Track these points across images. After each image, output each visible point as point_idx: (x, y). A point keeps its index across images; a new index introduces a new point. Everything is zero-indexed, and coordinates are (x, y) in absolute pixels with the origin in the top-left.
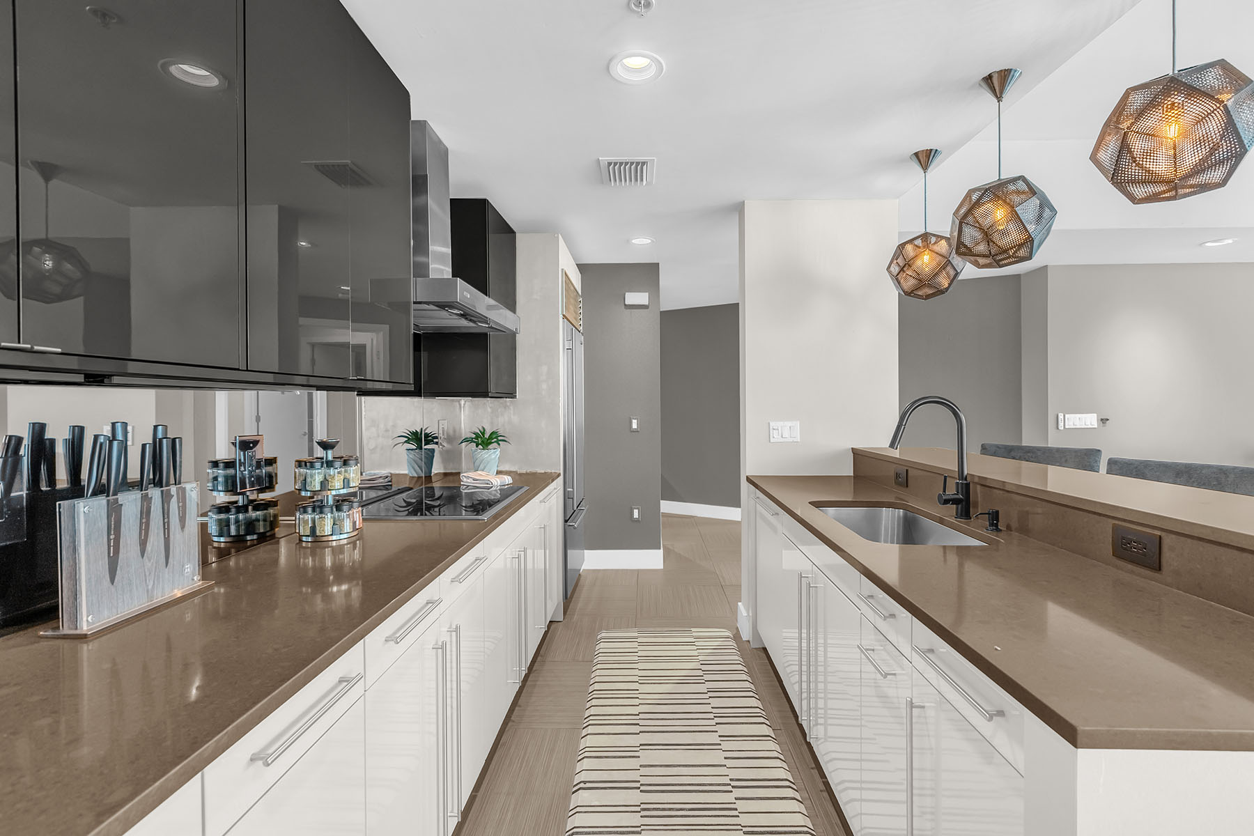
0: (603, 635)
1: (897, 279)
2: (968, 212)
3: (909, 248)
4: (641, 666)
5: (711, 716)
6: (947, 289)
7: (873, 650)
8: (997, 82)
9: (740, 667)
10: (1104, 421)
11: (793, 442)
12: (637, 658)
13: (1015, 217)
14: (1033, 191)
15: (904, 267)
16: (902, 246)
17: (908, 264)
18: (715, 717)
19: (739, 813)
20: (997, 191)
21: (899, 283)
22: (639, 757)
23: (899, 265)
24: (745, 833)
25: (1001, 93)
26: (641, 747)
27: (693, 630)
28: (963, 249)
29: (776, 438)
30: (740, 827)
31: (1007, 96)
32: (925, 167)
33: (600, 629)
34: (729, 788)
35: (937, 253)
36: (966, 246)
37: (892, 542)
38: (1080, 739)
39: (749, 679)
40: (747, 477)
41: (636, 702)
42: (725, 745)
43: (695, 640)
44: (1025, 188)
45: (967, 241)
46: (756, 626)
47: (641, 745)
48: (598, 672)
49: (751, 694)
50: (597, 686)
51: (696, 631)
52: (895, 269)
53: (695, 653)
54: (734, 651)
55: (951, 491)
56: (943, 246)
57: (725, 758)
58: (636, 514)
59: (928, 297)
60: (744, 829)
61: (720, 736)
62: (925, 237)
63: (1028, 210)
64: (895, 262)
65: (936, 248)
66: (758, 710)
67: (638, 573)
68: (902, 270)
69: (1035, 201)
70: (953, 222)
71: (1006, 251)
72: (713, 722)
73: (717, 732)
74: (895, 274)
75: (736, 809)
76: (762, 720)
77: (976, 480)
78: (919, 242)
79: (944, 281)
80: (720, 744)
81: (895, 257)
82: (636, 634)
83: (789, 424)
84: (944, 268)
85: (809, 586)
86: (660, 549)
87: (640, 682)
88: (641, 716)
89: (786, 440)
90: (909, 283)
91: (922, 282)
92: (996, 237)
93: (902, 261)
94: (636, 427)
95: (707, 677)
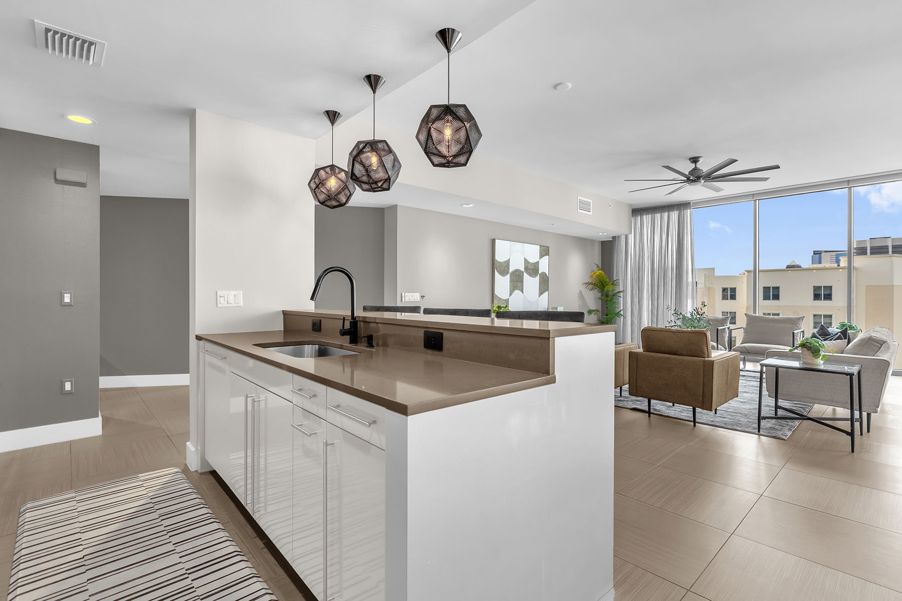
0: (28, 506)
1: (315, 192)
2: (357, 155)
3: (322, 173)
4: (81, 519)
5: (165, 533)
6: (345, 204)
7: (302, 425)
8: (373, 81)
9: (191, 490)
10: (422, 297)
11: (237, 307)
12: (77, 514)
13: (382, 164)
14: (390, 151)
15: (319, 184)
16: (317, 171)
17: (322, 183)
18: (168, 532)
19: (196, 588)
20: (373, 145)
21: (316, 195)
22: (87, 590)
23: (316, 183)
24: (201, 599)
25: (375, 88)
26: (89, 582)
27: (140, 475)
28: (354, 177)
29: (222, 302)
30: (198, 597)
31: (377, 92)
32: (333, 123)
33: (24, 502)
34: (186, 576)
35: (339, 179)
36: (356, 176)
37: (311, 357)
38: (409, 411)
39: (199, 497)
40: (196, 336)
41: (80, 548)
42: (178, 549)
43: (144, 482)
44: (386, 148)
45: (357, 172)
46: (204, 456)
47: (88, 580)
48: (25, 540)
49: (202, 506)
50: (24, 552)
51: (143, 476)
52: (313, 186)
53: (145, 492)
54: (184, 480)
55: (347, 326)
56: (342, 175)
57: (180, 557)
58: (68, 386)
59: (334, 207)
60: (201, 597)
61: (173, 544)
62: (332, 167)
63: (388, 160)
64: (313, 180)
65: (339, 176)
66: (209, 515)
67: (70, 445)
68: (317, 187)
69: (391, 157)
70: (349, 158)
71: (376, 183)
72: (167, 537)
73: (171, 542)
74: (314, 188)
75: (193, 587)
76: (212, 520)
77: (361, 319)
78: (328, 170)
79: (343, 199)
80: (175, 550)
81: (313, 178)
82: (74, 495)
83: (234, 293)
84: (343, 189)
85: (254, 401)
86: (98, 416)
87: (81, 531)
88: (86, 558)
89: (231, 305)
90: (322, 197)
91: (330, 197)
92: (372, 174)
93: (317, 182)
94: (69, 301)
95: (157, 507)
